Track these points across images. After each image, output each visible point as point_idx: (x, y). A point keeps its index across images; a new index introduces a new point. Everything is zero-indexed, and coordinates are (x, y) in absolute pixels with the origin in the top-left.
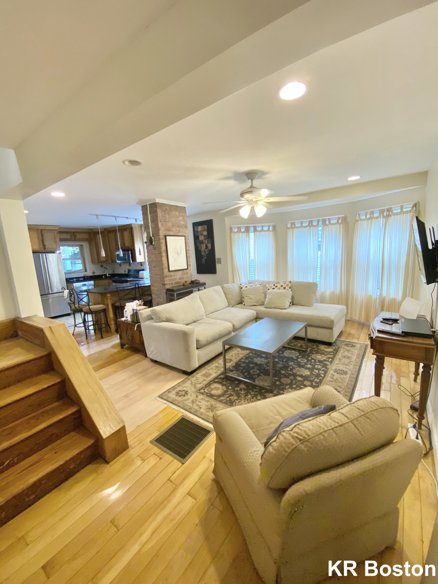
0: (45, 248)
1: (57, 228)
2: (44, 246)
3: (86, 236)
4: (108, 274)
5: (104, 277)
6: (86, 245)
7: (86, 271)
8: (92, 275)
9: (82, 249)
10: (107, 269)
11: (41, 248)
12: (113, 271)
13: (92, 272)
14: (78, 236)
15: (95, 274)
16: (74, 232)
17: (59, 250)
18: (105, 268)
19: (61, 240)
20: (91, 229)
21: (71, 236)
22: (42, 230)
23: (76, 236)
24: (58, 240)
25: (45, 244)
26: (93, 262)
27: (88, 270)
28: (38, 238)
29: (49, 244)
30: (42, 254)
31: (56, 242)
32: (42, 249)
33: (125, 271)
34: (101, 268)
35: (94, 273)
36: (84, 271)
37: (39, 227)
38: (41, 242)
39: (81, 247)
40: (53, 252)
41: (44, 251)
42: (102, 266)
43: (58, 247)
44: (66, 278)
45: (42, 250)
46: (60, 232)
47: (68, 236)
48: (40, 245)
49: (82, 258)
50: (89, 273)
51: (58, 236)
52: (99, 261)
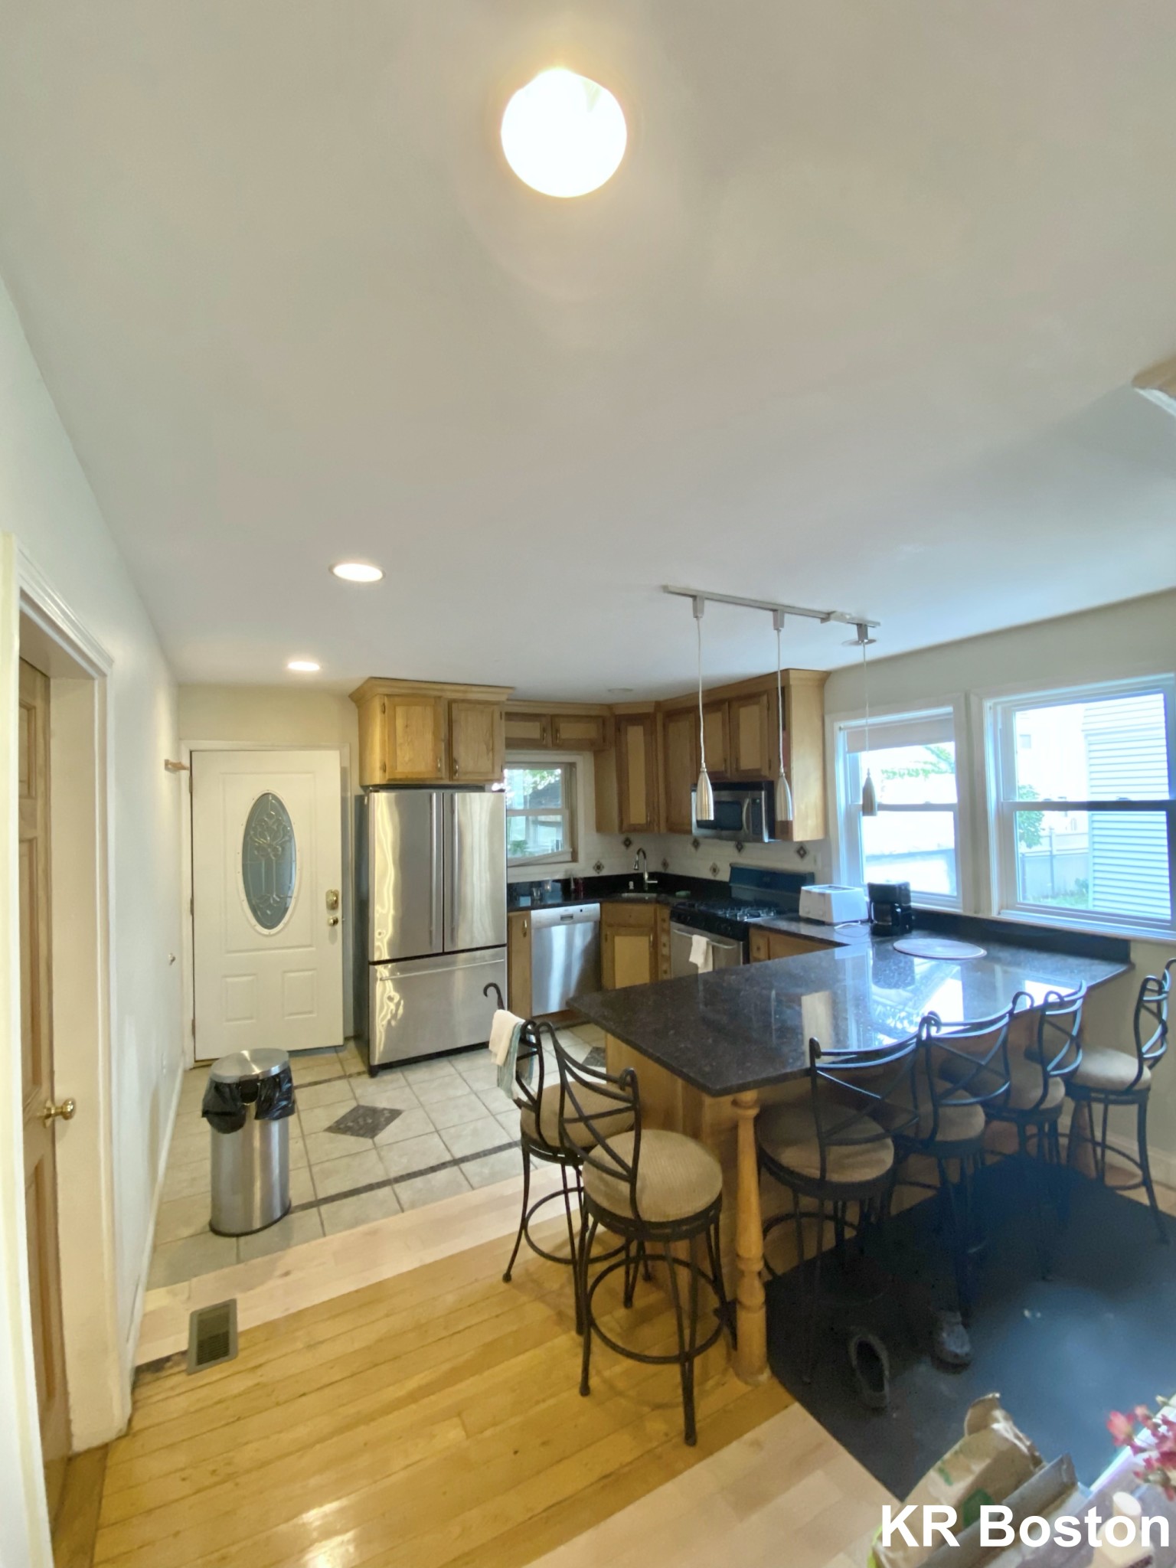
0: (452, 771)
1: (503, 698)
2: (451, 762)
3: (589, 731)
4: (646, 876)
5: (631, 884)
6: (584, 764)
7: (574, 858)
8: (591, 873)
9: (571, 775)
10: (645, 857)
11: (439, 770)
12: (665, 864)
13: (594, 862)
14: (568, 731)
15: (605, 872)
16: (553, 717)
17: (500, 780)
18: (641, 854)
19: (512, 744)
20: (610, 707)
21: (544, 730)
22: (450, 703)
23: (557, 731)
24: (500, 744)
25: (455, 755)
26: (601, 827)
27: (581, 855)
28: (435, 734)
29: (468, 759)
30: (441, 792)
31: (491, 749)
32: (444, 773)
33: (715, 870)
34: (623, 847)
35: (598, 867)
36: (568, 857)
37: (442, 690)
38: (443, 746)
39: (570, 768)
40: (479, 788)
41: (446, 782)
42: (627, 843)
43: (497, 769)
44: (510, 881)
45: (441, 779)
46: (510, 716)
47: (533, 730)
48: (436, 758)
49: (567, 813)
50: (584, 869)
51: (502, 730)
52: (625, 825)
